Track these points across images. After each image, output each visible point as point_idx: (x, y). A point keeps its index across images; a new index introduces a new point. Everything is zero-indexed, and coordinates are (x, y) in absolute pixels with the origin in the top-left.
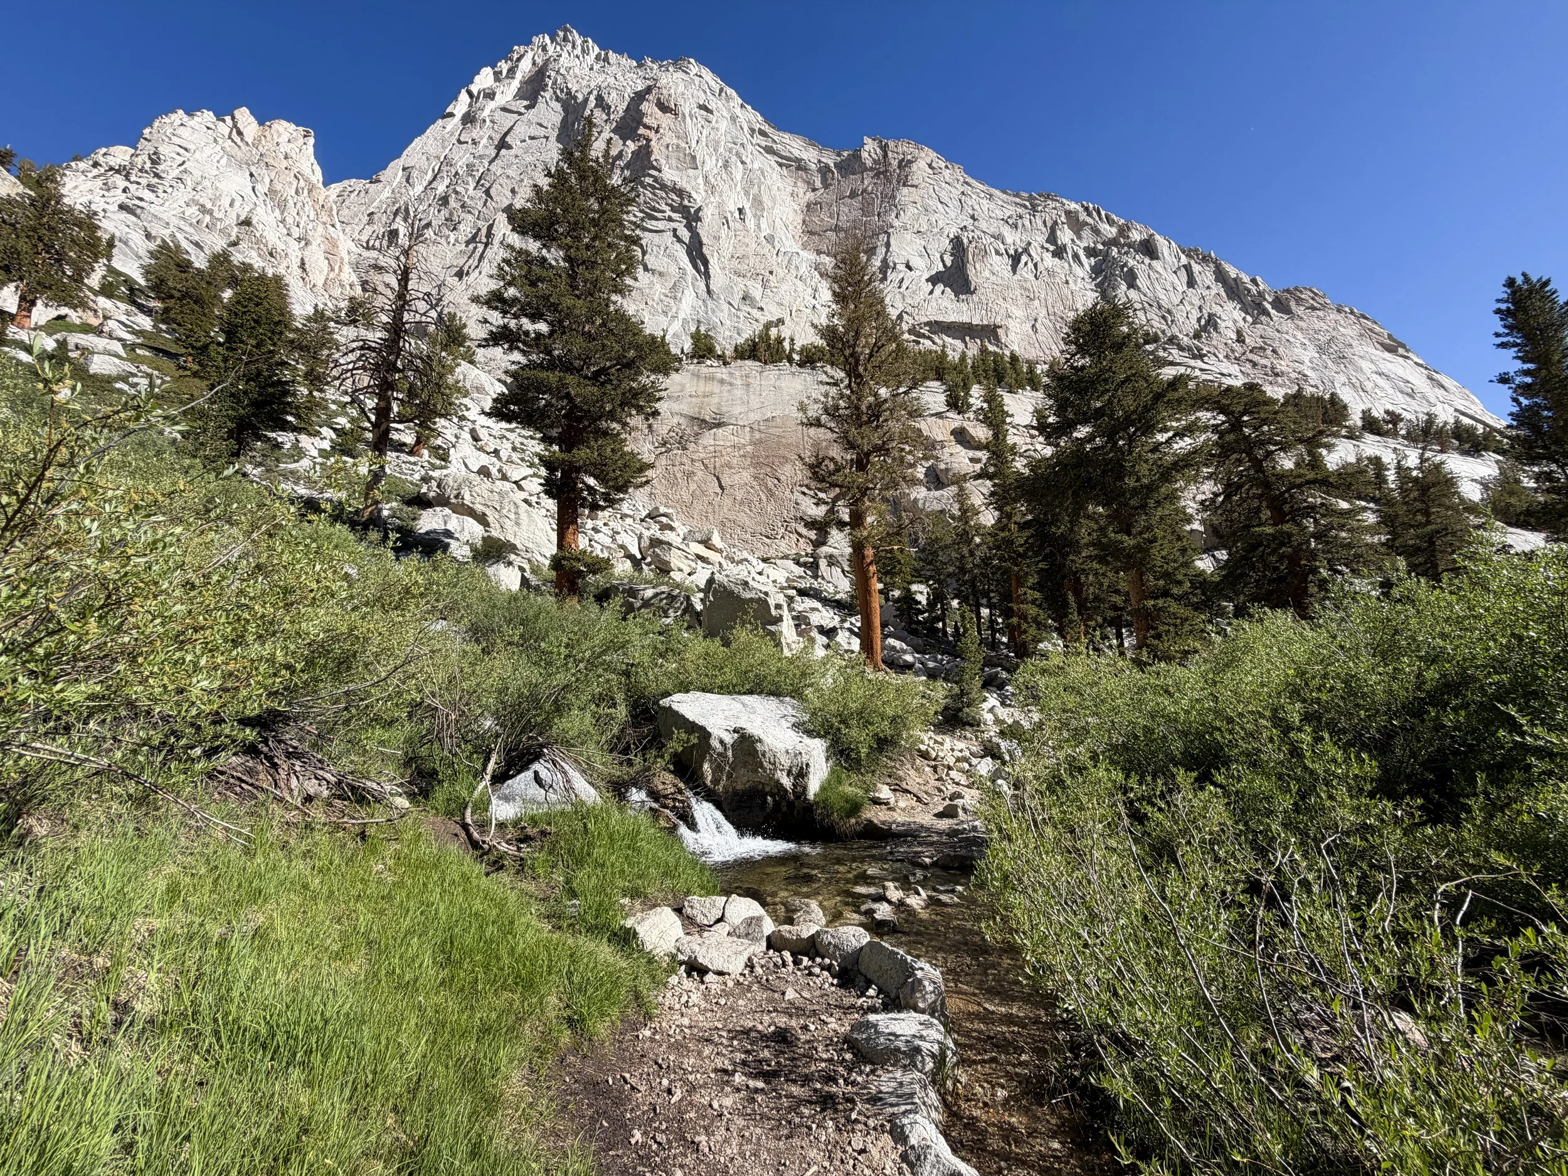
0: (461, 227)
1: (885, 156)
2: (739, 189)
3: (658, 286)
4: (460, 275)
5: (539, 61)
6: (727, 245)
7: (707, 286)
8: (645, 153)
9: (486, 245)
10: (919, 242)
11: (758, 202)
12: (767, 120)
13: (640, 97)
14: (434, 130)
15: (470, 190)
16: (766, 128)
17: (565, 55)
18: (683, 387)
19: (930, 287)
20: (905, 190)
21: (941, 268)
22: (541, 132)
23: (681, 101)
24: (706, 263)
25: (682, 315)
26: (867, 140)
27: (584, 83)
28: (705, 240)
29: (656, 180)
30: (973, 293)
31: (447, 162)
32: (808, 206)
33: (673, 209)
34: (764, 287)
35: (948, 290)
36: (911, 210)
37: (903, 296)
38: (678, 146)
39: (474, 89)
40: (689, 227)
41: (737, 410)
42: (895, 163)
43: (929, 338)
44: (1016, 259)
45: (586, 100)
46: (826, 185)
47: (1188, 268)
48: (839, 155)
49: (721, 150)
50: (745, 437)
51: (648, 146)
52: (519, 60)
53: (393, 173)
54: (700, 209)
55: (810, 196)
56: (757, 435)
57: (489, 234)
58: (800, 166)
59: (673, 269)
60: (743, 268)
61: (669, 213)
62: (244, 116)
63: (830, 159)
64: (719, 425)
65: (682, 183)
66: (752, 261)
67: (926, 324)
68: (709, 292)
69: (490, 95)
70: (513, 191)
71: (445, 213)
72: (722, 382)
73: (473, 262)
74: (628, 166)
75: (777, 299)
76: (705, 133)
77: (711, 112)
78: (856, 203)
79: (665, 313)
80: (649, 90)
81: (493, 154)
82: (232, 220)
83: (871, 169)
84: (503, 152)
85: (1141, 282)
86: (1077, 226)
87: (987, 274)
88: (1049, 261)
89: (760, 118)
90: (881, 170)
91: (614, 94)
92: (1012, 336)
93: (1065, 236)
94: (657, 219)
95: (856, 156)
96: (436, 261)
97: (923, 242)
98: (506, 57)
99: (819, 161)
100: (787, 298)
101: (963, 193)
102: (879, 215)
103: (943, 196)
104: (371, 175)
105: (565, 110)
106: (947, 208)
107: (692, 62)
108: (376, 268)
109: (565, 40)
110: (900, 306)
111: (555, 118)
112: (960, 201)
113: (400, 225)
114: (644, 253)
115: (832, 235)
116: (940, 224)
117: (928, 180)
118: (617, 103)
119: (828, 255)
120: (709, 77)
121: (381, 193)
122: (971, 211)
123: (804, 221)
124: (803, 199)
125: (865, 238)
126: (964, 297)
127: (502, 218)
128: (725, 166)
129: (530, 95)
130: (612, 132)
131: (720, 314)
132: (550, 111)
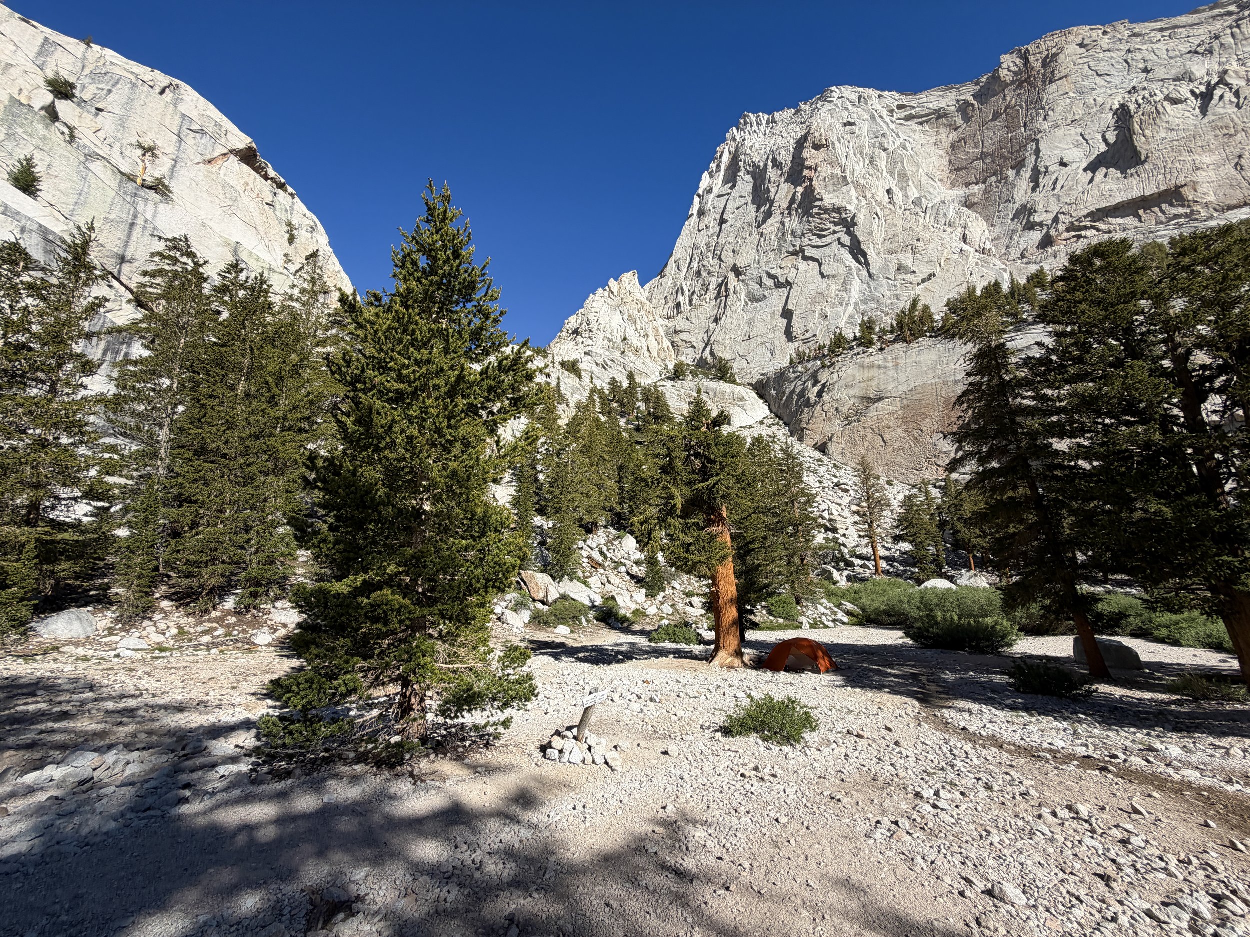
0: (711, 287)
1: (1027, 62)
2: (885, 174)
3: (833, 287)
4: (717, 320)
5: (733, 150)
6: (879, 234)
7: (869, 272)
8: (809, 191)
9: (726, 297)
10: (1074, 132)
11: (903, 178)
13: (801, 144)
14: (685, 230)
15: (711, 262)
16: (904, 100)
17: (747, 136)
18: (854, 376)
19: (1090, 175)
20: (1053, 87)
21: (1103, 148)
22: (743, 201)
23: (829, 132)
24: (864, 255)
25: (853, 301)
26: (1005, 56)
27: (763, 152)
28: (861, 239)
29: (820, 208)
30: (1143, 163)
31: (696, 247)
32: (953, 146)
33: (836, 224)
34: (914, 253)
35: (1112, 170)
36: (1063, 103)
37: (1058, 197)
38: (832, 175)
39: (700, 192)
40: (849, 233)
41: (891, 386)
42: (1038, 65)
43: (1093, 227)
45: (766, 165)
46: (967, 119)
48: (977, 84)
49: (867, 150)
50: (897, 406)
51: (811, 185)
52: (721, 156)
53: (671, 268)
54: (855, 216)
55: (953, 136)
56: (905, 402)
57: (727, 290)
58: (940, 114)
59: (842, 270)
60: (895, 246)
61: (833, 228)
62: (612, 282)
63: (967, 93)
64: (880, 399)
65: (839, 201)
67: (1086, 217)
69: (709, 191)
70: (734, 251)
71: (701, 282)
72: (879, 367)
73: (721, 311)
74: (799, 206)
75: (926, 259)
76: (851, 145)
77: (854, 123)
78: (1000, 123)
79: (841, 304)
80: (805, 138)
81: (717, 229)
82: (619, 340)
83: (1013, 83)
84: (724, 226)
87: (1162, 134)
89: (896, 95)
90: (1024, 79)
91: (783, 152)
92: (1203, 188)
94: (825, 236)
95: (996, 78)
96: (703, 317)
97: (1079, 130)
98: (714, 159)
99: (958, 101)
100: (936, 255)
101: (1129, 51)
102: (1025, 125)
103: (1103, 67)
104: (661, 273)
105: (754, 178)
106: (1108, 79)
107: (834, 88)
108: (676, 332)
109: (746, 124)
110: (1055, 208)
111: (749, 187)
112: (1126, 61)
113: (681, 299)
114: (820, 265)
115: (979, 164)
116: (1100, 100)
117: (1081, 61)
118: (786, 158)
119: (977, 184)
120: (849, 92)
121: (668, 282)
122: (1142, 66)
123: (950, 162)
124: (947, 143)
125: (1012, 154)
126: (1133, 171)
127: (732, 275)
128: (871, 162)
129: (731, 178)
130: (786, 181)
131: (881, 289)
132: (745, 184)
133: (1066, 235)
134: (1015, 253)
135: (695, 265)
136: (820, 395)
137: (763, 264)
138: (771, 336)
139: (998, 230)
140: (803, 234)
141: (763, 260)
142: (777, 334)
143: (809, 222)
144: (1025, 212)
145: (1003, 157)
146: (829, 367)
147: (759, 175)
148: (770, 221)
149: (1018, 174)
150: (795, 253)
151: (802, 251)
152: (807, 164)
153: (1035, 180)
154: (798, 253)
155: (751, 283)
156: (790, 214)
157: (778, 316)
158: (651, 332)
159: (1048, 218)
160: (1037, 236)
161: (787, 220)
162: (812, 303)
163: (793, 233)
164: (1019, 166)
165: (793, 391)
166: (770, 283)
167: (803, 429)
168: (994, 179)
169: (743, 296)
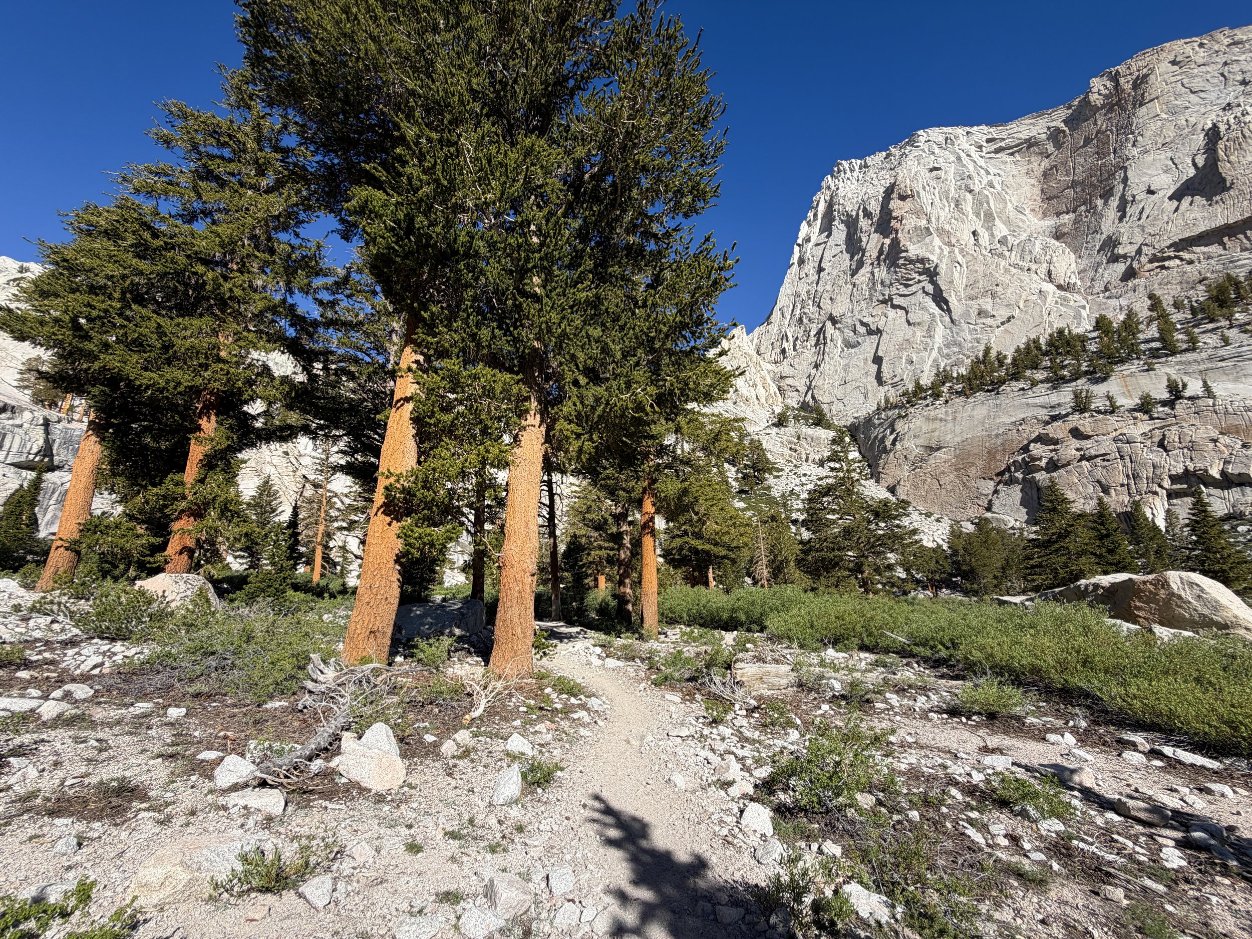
0: (811, 334)
1: (1117, 84)
2: (971, 215)
3: (919, 334)
4: (817, 366)
5: (828, 198)
6: (960, 282)
7: (951, 318)
8: (895, 243)
9: (824, 344)
10: (1164, 157)
11: (989, 218)
12: (993, 125)
13: (889, 191)
14: (788, 279)
15: (811, 309)
16: (994, 132)
17: (841, 185)
18: (921, 428)
19: (1175, 203)
20: (1144, 109)
21: (1192, 172)
22: (839, 249)
23: (915, 181)
24: (946, 302)
26: (1095, 78)
27: (854, 201)
28: (943, 288)
29: (905, 259)
30: (1228, 189)
31: (797, 295)
32: (1044, 174)
33: (920, 274)
34: (993, 298)
35: (1197, 198)
36: (1153, 126)
37: (1143, 228)
38: (916, 226)
39: (800, 241)
40: (933, 282)
41: (948, 437)
42: (1129, 86)
43: (1176, 257)
45: (857, 215)
46: (1058, 146)
48: (1069, 108)
49: (952, 194)
50: (951, 455)
51: (897, 238)
52: (817, 205)
53: (776, 315)
54: (937, 266)
55: (1045, 164)
56: (958, 452)
57: (825, 338)
58: (1031, 143)
59: (926, 317)
60: (975, 292)
61: (917, 278)
63: (1057, 118)
64: (939, 448)
65: (923, 252)
67: (1168, 248)
69: (808, 240)
70: (831, 299)
71: (803, 328)
72: (941, 420)
73: (820, 357)
74: (887, 257)
78: (1090, 149)
79: (925, 349)
80: (892, 188)
81: (816, 277)
83: (1103, 106)
84: (822, 274)
89: (985, 129)
90: (1114, 102)
91: (873, 202)
94: (911, 285)
95: (1086, 102)
96: (805, 363)
97: (1169, 154)
98: (812, 208)
99: (1049, 128)
100: (1014, 298)
101: (1226, 64)
102: (1115, 151)
103: (1197, 84)
104: (767, 319)
105: (847, 226)
106: (1202, 95)
107: (921, 132)
108: (782, 378)
109: (839, 171)
110: (1139, 239)
111: (843, 236)
112: (1222, 75)
113: (785, 345)
114: (907, 313)
115: (1070, 193)
116: (1192, 120)
117: (1173, 79)
118: (875, 207)
119: (1067, 213)
120: (936, 134)
121: (774, 329)
122: (1239, 78)
123: (1042, 190)
124: (1039, 172)
125: (1101, 182)
126: (1218, 198)
127: (829, 324)
128: (957, 206)
129: (827, 228)
130: (875, 231)
131: (962, 334)
132: (840, 233)
133: (1149, 266)
134: (1099, 286)
135: (798, 312)
136: (894, 443)
137: (856, 313)
138: (864, 380)
139: (1084, 262)
140: (891, 284)
141: (857, 309)
142: (869, 378)
143: (896, 272)
144: (1111, 243)
145: (1092, 185)
146: (904, 417)
147: (851, 224)
148: (862, 271)
149: (1106, 203)
150: (884, 302)
151: (891, 299)
152: (894, 214)
153: (1122, 209)
154: (887, 301)
155: (846, 330)
156: (879, 264)
157: (870, 362)
158: (758, 381)
159: (1131, 250)
160: (1120, 268)
161: (876, 270)
162: (900, 350)
163: (882, 283)
164: (1107, 195)
165: (876, 437)
166: (862, 330)
167: (879, 473)
168: (1083, 208)
169: (839, 343)
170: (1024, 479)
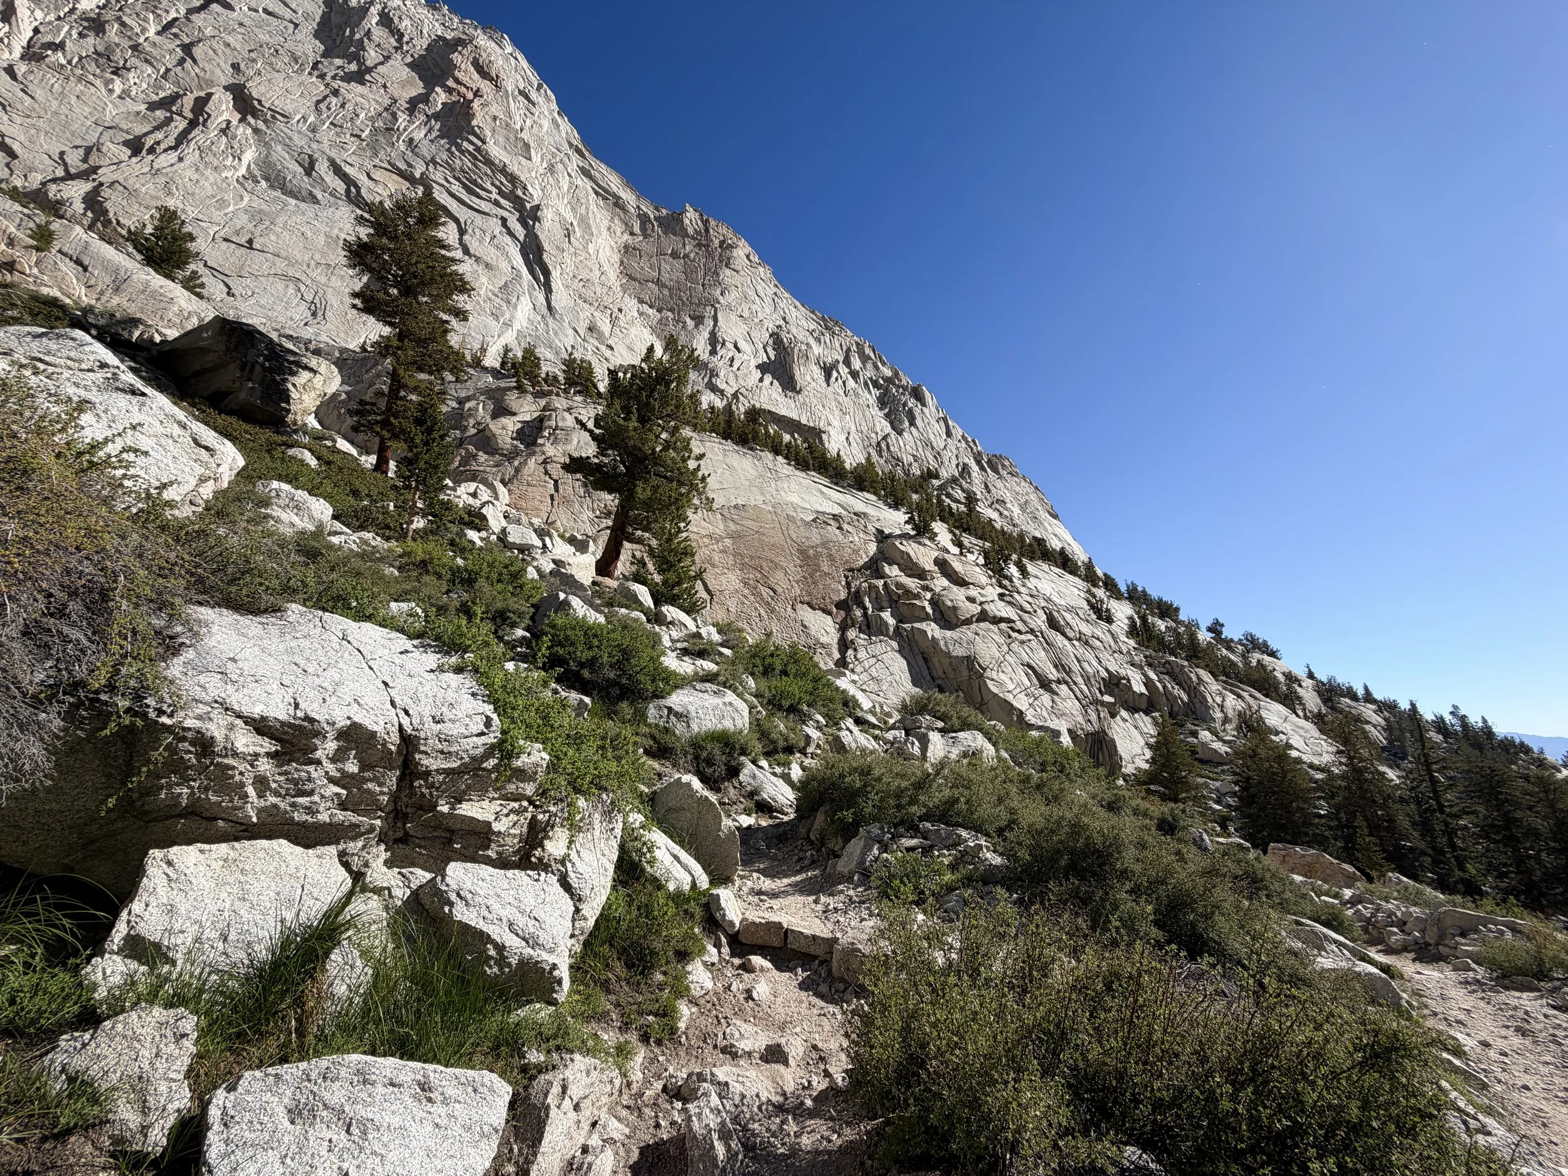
0: (133, 77)
1: (707, 230)
4: (135, 147)
6: (569, 261)
7: (548, 301)
8: (463, 112)
10: (743, 328)
12: (584, 140)
13: (447, 44)
15: (149, 32)
16: (583, 148)
19: (759, 375)
20: (727, 272)
21: (766, 359)
22: (286, 13)
23: (502, 75)
24: (547, 273)
25: (517, 326)
26: (688, 207)
28: (546, 246)
29: (478, 149)
30: (799, 392)
32: (626, 247)
33: (501, 193)
34: (612, 323)
35: (776, 382)
36: (735, 293)
37: (736, 376)
38: (507, 125)
40: (522, 221)
42: (717, 242)
44: (828, 371)
45: (364, 10)
46: (645, 234)
47: (945, 420)
48: (658, 210)
51: (466, 106)
54: (538, 207)
55: (626, 237)
57: (197, 113)
58: (618, 204)
59: (504, 265)
60: (589, 294)
61: (494, 196)
63: (649, 210)
65: (514, 168)
66: (598, 289)
68: (550, 308)
73: (164, 138)
74: (437, 116)
75: (627, 342)
76: (529, 122)
77: (534, 104)
78: (678, 264)
79: (494, 316)
80: (460, 43)
83: (693, 238)
85: (919, 422)
86: (864, 359)
87: (808, 378)
88: (851, 383)
89: (577, 135)
90: (702, 241)
91: (407, 22)
92: (832, 443)
93: (857, 364)
94: (479, 197)
95: (677, 219)
97: (747, 328)
99: (639, 207)
100: (639, 344)
102: (704, 285)
110: (733, 384)
112: (773, 300)
114: (462, 232)
115: (655, 289)
116: (759, 315)
117: (747, 270)
119: (651, 307)
120: (525, 64)
123: (622, 262)
124: (620, 239)
125: (691, 303)
126: (791, 394)
127: (222, 98)
130: (407, 65)
131: (564, 339)
137: (324, 139)
140: (433, 161)
141: (326, 133)
143: (449, 150)
145: (680, 298)
148: (357, 88)
151: (426, 185)
152: (458, 75)
153: (713, 344)
155: (279, 148)
156: (411, 112)
161: (402, 119)
163: (412, 144)
164: (699, 320)
168: (669, 314)
169: (249, 156)
170: (897, 628)
